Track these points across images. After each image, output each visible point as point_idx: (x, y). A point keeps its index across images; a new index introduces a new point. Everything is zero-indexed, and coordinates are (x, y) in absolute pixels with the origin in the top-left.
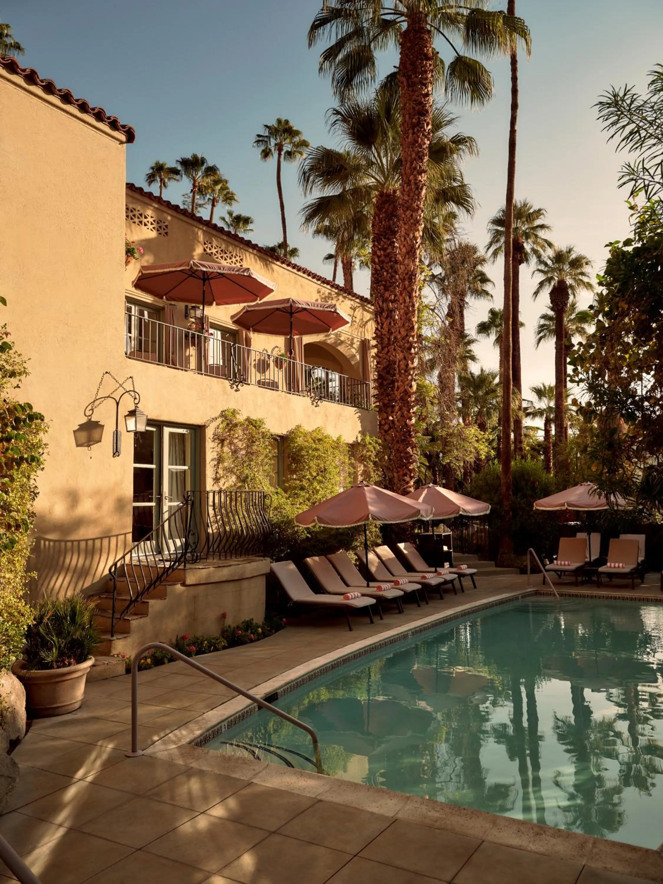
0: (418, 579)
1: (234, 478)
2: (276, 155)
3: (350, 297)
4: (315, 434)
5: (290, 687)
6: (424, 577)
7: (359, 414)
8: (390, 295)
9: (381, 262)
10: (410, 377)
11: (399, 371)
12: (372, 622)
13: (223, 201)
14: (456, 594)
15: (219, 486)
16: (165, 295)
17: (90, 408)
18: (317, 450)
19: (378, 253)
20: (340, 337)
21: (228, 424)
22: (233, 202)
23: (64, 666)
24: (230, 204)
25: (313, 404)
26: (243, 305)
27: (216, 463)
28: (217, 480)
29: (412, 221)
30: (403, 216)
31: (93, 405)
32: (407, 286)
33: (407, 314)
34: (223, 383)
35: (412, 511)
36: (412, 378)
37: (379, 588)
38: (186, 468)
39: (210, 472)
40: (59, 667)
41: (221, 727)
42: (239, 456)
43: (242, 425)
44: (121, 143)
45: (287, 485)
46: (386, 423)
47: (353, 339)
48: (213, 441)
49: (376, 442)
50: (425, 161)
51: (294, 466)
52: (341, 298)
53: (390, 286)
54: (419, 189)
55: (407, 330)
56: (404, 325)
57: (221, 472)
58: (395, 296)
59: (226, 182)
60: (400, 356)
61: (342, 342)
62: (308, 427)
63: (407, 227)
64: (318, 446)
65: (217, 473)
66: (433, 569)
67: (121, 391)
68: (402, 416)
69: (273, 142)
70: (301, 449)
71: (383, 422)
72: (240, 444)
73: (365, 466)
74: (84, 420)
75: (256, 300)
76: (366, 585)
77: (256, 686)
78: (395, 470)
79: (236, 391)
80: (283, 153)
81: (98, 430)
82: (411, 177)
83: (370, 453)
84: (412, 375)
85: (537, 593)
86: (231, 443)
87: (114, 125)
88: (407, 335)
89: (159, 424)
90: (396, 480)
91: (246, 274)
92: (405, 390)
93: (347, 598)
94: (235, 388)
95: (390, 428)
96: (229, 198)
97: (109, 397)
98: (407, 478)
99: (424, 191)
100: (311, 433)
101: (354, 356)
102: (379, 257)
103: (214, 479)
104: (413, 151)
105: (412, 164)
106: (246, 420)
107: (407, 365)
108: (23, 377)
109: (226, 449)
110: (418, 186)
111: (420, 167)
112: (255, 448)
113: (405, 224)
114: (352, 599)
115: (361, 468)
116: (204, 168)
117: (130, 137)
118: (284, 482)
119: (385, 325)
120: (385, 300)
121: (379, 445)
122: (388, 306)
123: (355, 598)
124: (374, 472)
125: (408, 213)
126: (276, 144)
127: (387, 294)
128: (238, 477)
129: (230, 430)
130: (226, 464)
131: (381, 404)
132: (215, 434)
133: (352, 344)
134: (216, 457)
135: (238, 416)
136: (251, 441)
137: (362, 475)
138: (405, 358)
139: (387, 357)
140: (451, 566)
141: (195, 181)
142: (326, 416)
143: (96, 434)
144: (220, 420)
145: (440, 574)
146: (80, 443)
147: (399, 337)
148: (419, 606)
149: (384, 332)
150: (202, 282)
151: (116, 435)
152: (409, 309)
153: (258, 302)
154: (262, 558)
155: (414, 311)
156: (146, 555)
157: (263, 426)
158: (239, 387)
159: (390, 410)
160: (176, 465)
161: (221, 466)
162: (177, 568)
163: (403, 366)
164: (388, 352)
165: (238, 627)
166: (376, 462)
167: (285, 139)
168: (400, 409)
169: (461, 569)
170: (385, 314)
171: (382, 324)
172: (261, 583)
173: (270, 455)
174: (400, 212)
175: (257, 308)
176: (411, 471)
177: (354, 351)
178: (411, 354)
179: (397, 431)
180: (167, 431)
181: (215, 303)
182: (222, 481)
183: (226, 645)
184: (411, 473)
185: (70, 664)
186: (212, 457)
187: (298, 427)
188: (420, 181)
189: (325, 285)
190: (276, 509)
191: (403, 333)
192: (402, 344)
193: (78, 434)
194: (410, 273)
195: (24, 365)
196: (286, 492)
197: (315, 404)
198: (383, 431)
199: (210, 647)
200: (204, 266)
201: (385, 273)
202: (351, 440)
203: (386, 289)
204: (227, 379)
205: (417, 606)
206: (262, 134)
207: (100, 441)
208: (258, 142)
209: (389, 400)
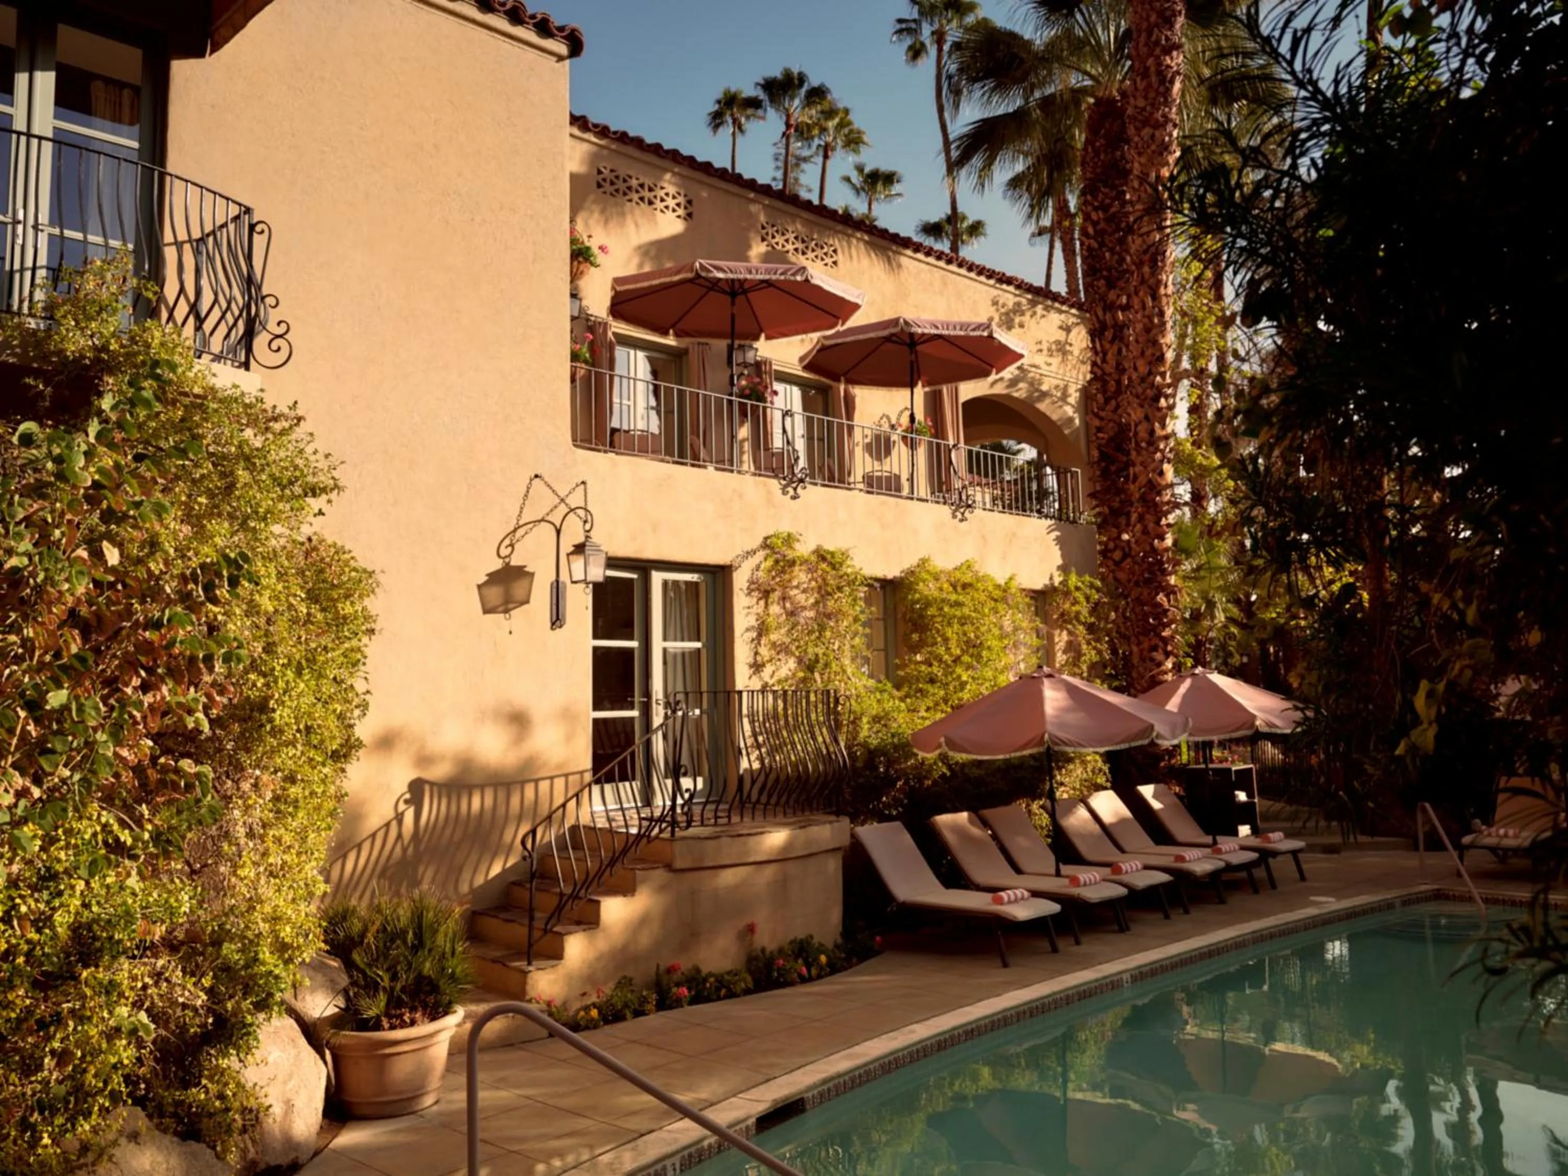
0: (1168, 861)
1: (792, 663)
2: (933, 51)
3: (1057, 305)
4: (958, 574)
5: (836, 1086)
6: (1181, 859)
7: (1057, 533)
8: (1119, 296)
9: (1100, 234)
10: (1158, 455)
11: (1137, 444)
12: (1055, 950)
13: (844, 147)
14: (1256, 891)
15: (761, 678)
16: (673, 326)
17: (507, 542)
18: (958, 604)
19: (1094, 216)
20: (1040, 384)
21: (777, 562)
22: (862, 148)
23: (403, 1025)
24: (856, 151)
25: (954, 517)
26: (815, 336)
27: (754, 635)
28: (757, 667)
29: (1153, 147)
30: (1136, 139)
31: (511, 538)
32: (1147, 276)
33: (1148, 330)
34: (765, 485)
35: (1136, 728)
36: (1164, 457)
37: (1075, 881)
38: (698, 645)
39: (742, 653)
40: (393, 1027)
41: (664, 1168)
42: (802, 621)
43: (805, 562)
44: (560, 58)
45: (901, 673)
46: (1116, 547)
47: (1066, 387)
48: (749, 594)
49: (1092, 586)
50: (1178, 26)
51: (915, 637)
52: (1039, 309)
53: (1119, 279)
54: (1166, 82)
55: (1150, 363)
56: (1143, 353)
57: (765, 652)
58: (1129, 297)
59: (847, 111)
60: (1136, 414)
61: (1044, 395)
62: (944, 562)
63: (1143, 160)
64: (961, 598)
65: (756, 653)
66: (1209, 839)
67: (563, 509)
68: (1145, 532)
69: (926, 30)
70: (928, 604)
71: (1111, 545)
72: (801, 598)
73: (1070, 633)
74: (497, 565)
75: (835, 325)
76: (1053, 871)
77: (768, 1080)
78: (1133, 639)
79: (794, 498)
80: (946, 47)
81: (524, 583)
82: (1150, 62)
83: (1076, 608)
84: (1162, 451)
85: (1438, 896)
86: (784, 598)
87: (544, 27)
88: (1150, 373)
89: (644, 567)
90: (1135, 660)
91: (799, 278)
92: (1150, 481)
93: (1000, 901)
94: (791, 492)
95: (1125, 556)
96: (854, 141)
97: (543, 520)
98: (1158, 656)
99: (1177, 86)
100: (949, 573)
101: (1071, 420)
102: (1095, 224)
103: (751, 666)
104: (1152, 9)
105: (1150, 34)
106: (814, 552)
107: (1152, 432)
108: (333, 495)
109: (775, 609)
110: (1165, 77)
111: (1167, 39)
112: (831, 603)
113: (1140, 154)
114: (1010, 902)
115: (1061, 639)
116: (803, 91)
117: (575, 45)
118: (898, 667)
119: (1109, 356)
120: (1110, 307)
121: (1098, 590)
122: (1114, 317)
123: (1016, 901)
124: (1088, 643)
125: (1146, 132)
126: (933, 33)
127: (1112, 295)
128: (800, 661)
129: (783, 572)
130: (774, 637)
131: (1106, 510)
132: (751, 582)
133: (1065, 396)
134: (755, 624)
135: (797, 546)
136: (824, 593)
137: (1065, 652)
138: (1147, 418)
139: (1116, 417)
140: (1255, 831)
141: (788, 116)
142: (983, 537)
143: (518, 590)
144: (761, 554)
145: (1219, 851)
146: (489, 606)
147: (1134, 376)
148: (1167, 917)
149: (1109, 368)
150: (729, 298)
151: (557, 590)
152: (1152, 321)
153: (839, 328)
154: (833, 818)
155: (1163, 324)
156: (622, 809)
157: (849, 562)
158: (799, 490)
159: (1122, 520)
160: (683, 640)
161: (763, 641)
162: (657, 837)
163: (1143, 434)
164: (1118, 406)
165: (781, 951)
166: (1092, 624)
167: (949, 21)
168: (1141, 518)
169: (1269, 840)
170: (1109, 334)
171: (1105, 354)
172: (833, 866)
173: (863, 617)
174: (1131, 131)
175: (839, 341)
176: (1165, 641)
177: (1069, 411)
178: (1160, 409)
179: (1135, 563)
180: (657, 578)
181: (763, 336)
182: (768, 669)
183: (751, 986)
184: (1166, 644)
185: (413, 1023)
186: (746, 625)
187: (924, 562)
188: (1169, 67)
189: (1004, 286)
190: (876, 719)
191: (1143, 368)
192: (1140, 390)
193: (485, 591)
194: (1153, 249)
195: (335, 474)
196: (898, 687)
197: (959, 516)
198: (1110, 563)
199: (718, 990)
200: (719, 269)
201: (1107, 255)
202: (1039, 583)
203: (1111, 285)
204: (776, 477)
205: (1161, 916)
206: (907, 17)
207: (527, 602)
208: (899, 32)
209: (1121, 502)
